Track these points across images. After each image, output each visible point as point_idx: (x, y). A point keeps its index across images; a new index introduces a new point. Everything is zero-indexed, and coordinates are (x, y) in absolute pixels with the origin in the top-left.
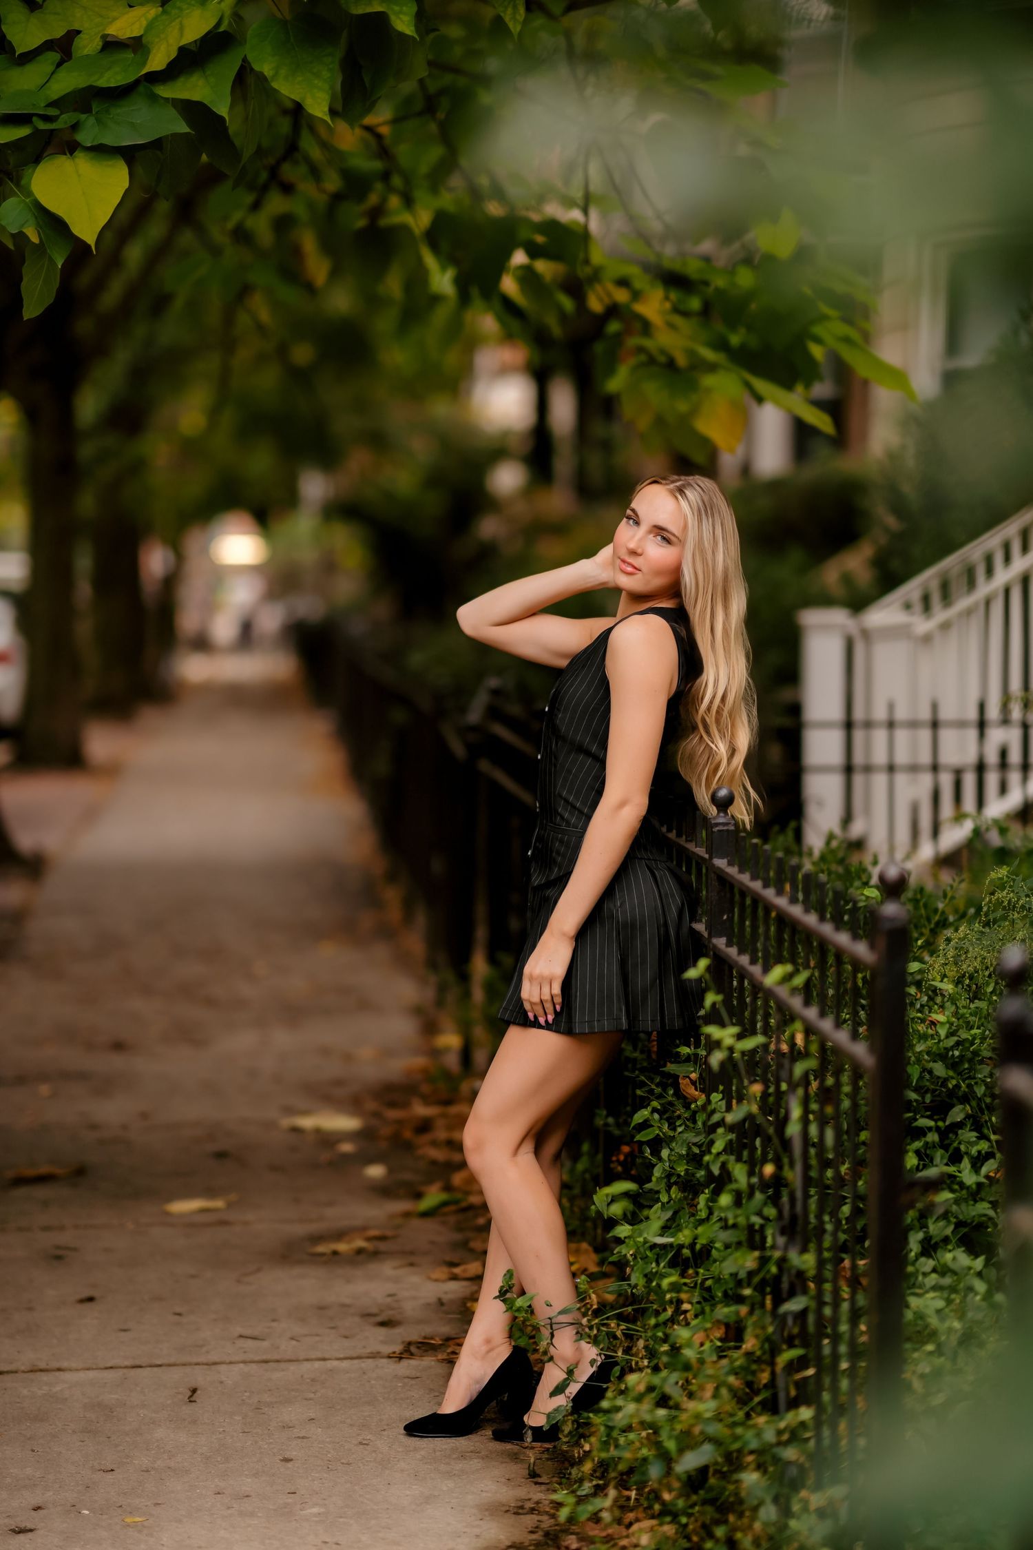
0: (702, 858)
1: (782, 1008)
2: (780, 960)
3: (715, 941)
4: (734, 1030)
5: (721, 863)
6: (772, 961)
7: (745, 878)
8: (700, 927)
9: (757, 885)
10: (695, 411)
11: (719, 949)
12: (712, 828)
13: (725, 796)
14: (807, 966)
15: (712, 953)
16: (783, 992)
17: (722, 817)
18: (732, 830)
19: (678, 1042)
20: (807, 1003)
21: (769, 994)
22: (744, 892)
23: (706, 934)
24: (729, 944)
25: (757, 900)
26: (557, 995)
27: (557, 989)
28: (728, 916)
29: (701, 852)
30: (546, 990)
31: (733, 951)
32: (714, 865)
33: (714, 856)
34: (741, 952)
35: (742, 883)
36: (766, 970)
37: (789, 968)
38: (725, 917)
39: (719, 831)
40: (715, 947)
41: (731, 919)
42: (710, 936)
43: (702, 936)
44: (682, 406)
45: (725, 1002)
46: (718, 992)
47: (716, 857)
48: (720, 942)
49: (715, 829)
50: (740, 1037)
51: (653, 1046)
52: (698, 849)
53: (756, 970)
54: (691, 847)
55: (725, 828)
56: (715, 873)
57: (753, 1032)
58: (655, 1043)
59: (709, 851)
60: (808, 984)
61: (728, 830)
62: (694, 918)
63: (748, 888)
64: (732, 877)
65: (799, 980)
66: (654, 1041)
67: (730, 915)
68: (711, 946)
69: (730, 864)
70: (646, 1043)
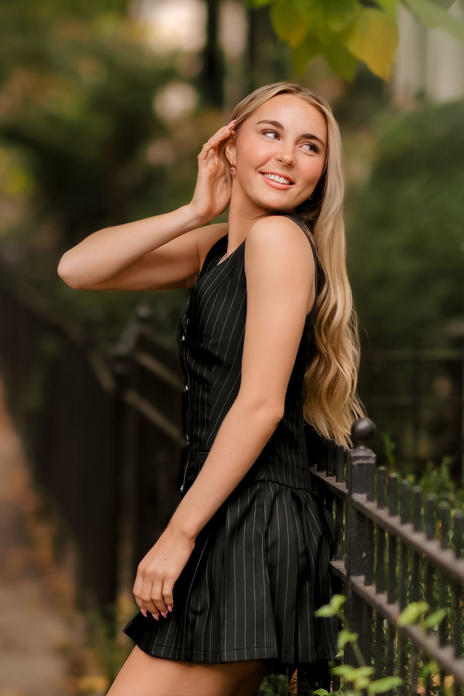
0: (342, 493)
1: (417, 647)
2: (416, 599)
3: (354, 579)
4: (366, 671)
5: (360, 498)
6: (408, 601)
7: (383, 514)
8: (339, 565)
9: (395, 521)
10: (348, 32)
11: (358, 588)
12: (352, 461)
13: (366, 429)
14: (444, 605)
15: (350, 592)
16: (418, 632)
17: (362, 450)
18: (372, 464)
19: (317, 684)
20: (443, 643)
21: (405, 634)
22: (383, 528)
23: (345, 572)
24: (368, 583)
25: (395, 536)
26: (168, 596)
27: (168, 590)
28: (367, 554)
29: (342, 486)
30: (157, 589)
31: (371, 590)
32: (352, 500)
33: (353, 490)
34: (379, 590)
35: (380, 519)
36: (403, 607)
37: (423, 607)
38: (364, 555)
39: (359, 465)
40: (353, 585)
41: (370, 557)
42: (349, 574)
43: (341, 573)
44: (336, 26)
45: (360, 641)
46: (352, 631)
47: (355, 492)
48: (359, 581)
49: (355, 463)
50: (374, 678)
51: (293, 689)
52: (338, 483)
53: (393, 609)
54: (331, 480)
55: (365, 462)
56: (354, 508)
57: (390, 674)
58: (296, 685)
59: (349, 487)
60: (443, 624)
61: (367, 464)
62: (333, 554)
63: (386, 524)
64: (370, 512)
65: (435, 620)
66: (294, 683)
67: (369, 552)
68: (350, 584)
69: (370, 499)
70: (287, 685)
